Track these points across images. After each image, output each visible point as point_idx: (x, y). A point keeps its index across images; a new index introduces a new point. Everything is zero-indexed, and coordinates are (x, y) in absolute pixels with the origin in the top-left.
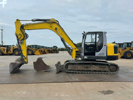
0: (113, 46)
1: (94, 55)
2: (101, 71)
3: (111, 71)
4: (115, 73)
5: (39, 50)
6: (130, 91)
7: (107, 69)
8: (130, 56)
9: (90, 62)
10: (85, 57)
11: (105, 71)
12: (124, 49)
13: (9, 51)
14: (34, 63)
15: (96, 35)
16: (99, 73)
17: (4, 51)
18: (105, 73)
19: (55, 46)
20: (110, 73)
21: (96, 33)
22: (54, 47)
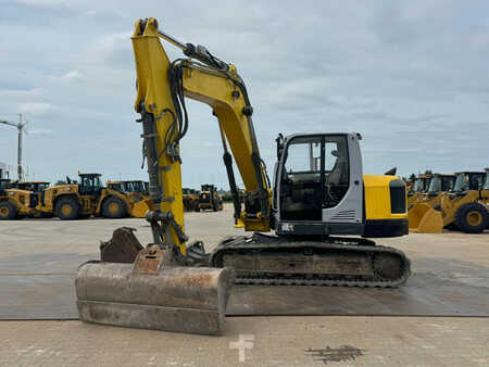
0: (388, 184)
1: (319, 217)
2: (342, 277)
3: (383, 276)
4: (395, 283)
5: (148, 199)
6: (425, 349)
7: (365, 268)
8: (479, 222)
9: (303, 244)
10: (286, 227)
11: (360, 278)
12: (458, 195)
13: (40, 204)
14: (102, 247)
15: (323, 146)
16: (336, 285)
17: (23, 203)
18: (358, 283)
19: (207, 186)
20: (379, 283)
21: (322, 139)
22: (205, 187)
